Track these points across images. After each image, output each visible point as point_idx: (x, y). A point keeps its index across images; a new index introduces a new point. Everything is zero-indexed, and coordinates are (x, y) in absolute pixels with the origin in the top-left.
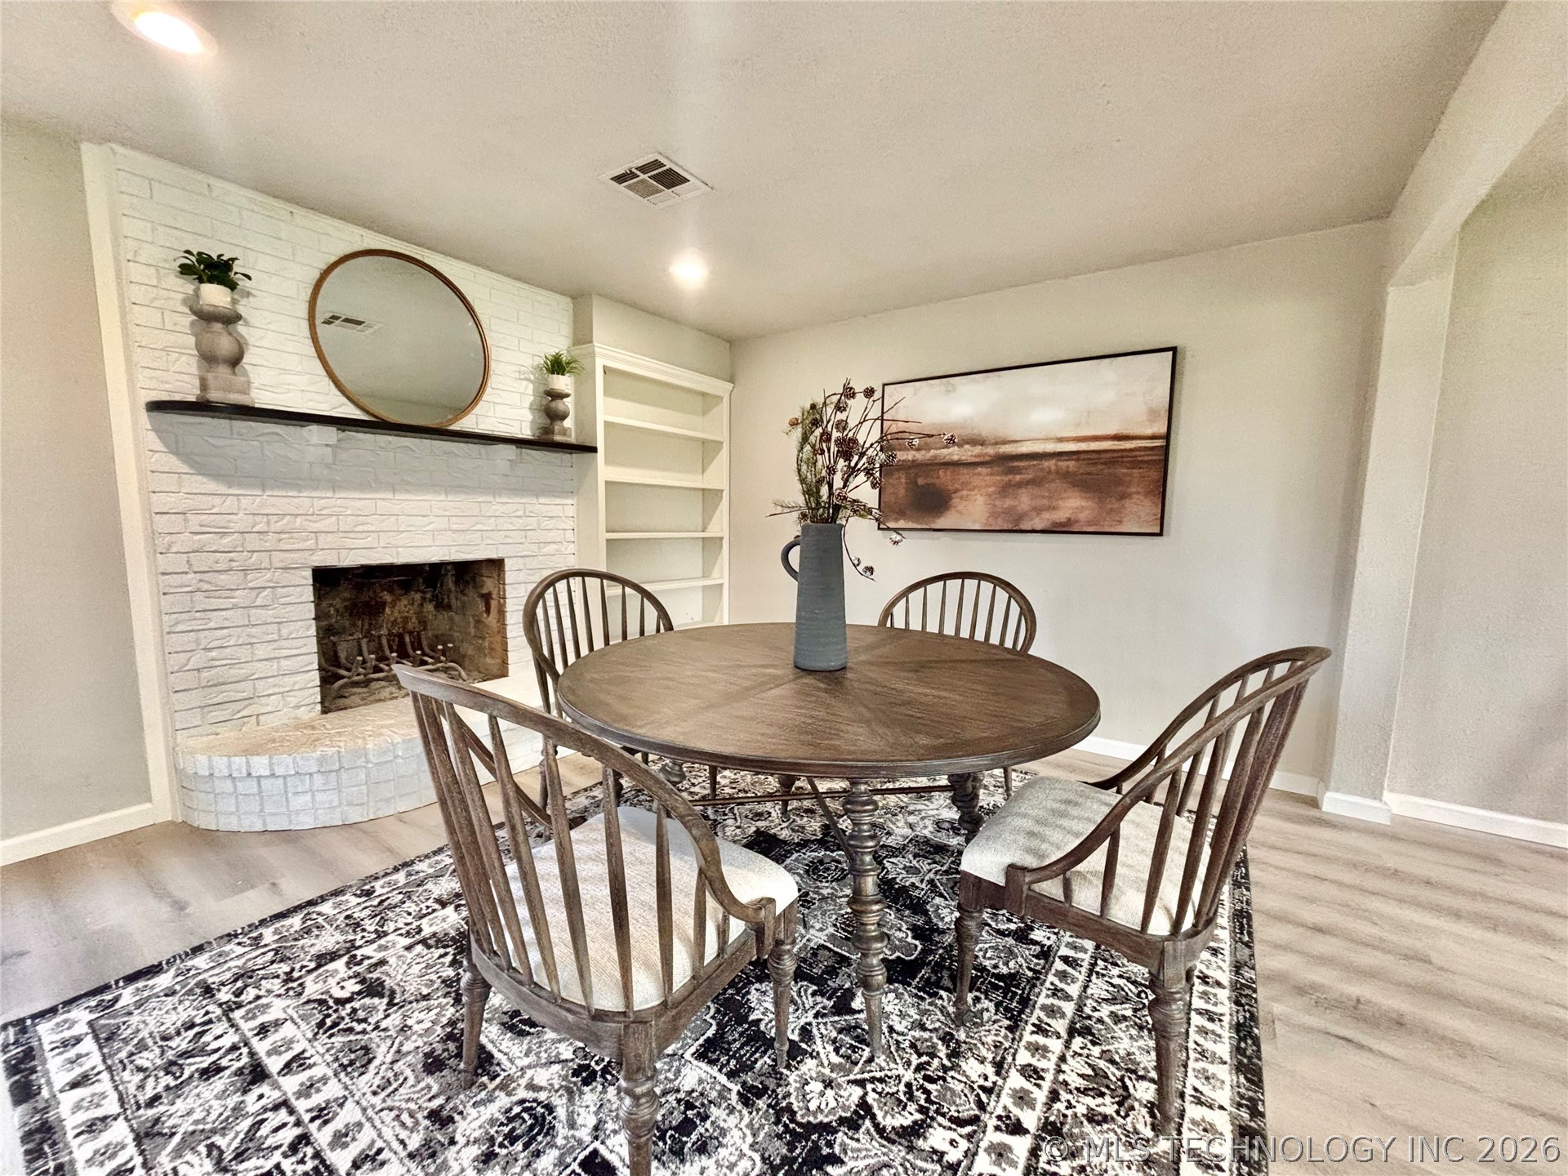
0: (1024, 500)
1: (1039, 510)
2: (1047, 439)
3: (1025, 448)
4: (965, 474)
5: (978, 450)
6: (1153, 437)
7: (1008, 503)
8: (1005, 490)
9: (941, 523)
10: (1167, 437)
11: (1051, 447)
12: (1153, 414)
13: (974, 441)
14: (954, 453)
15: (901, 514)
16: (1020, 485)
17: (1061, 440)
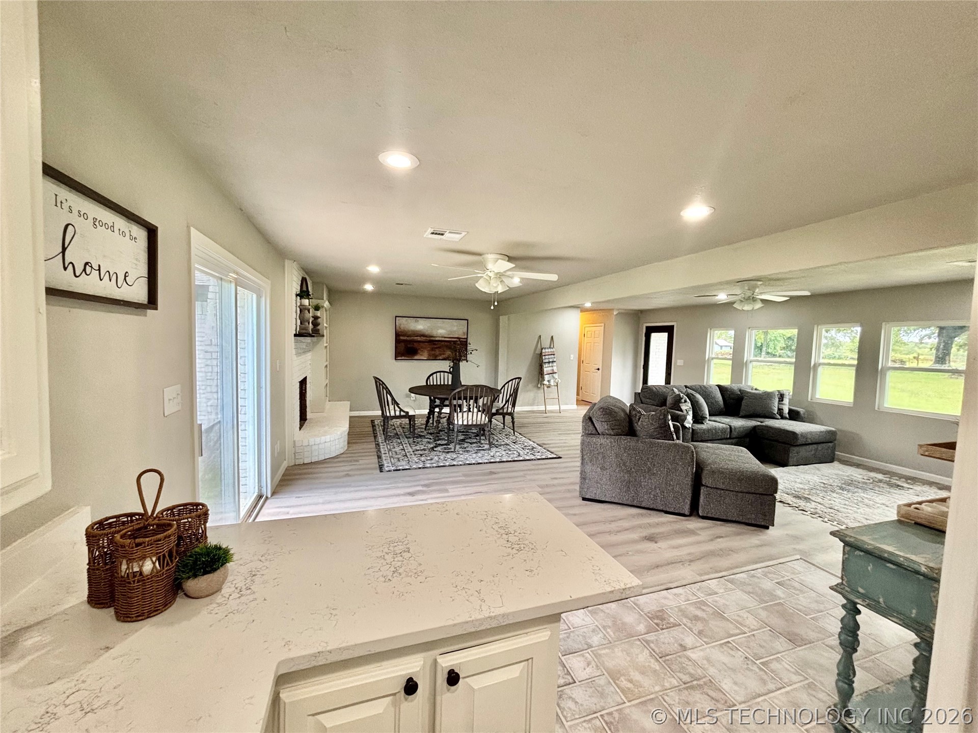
0: (437, 352)
1: (441, 355)
2: (442, 337)
3: (437, 339)
4: (422, 344)
5: (425, 338)
6: (464, 339)
7: (433, 352)
8: (433, 349)
9: (416, 357)
10: (467, 339)
11: (443, 339)
12: (464, 333)
13: (426, 336)
14: (419, 339)
15: (402, 355)
16: (436, 348)
17: (445, 337)
